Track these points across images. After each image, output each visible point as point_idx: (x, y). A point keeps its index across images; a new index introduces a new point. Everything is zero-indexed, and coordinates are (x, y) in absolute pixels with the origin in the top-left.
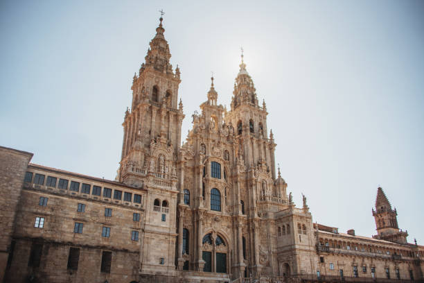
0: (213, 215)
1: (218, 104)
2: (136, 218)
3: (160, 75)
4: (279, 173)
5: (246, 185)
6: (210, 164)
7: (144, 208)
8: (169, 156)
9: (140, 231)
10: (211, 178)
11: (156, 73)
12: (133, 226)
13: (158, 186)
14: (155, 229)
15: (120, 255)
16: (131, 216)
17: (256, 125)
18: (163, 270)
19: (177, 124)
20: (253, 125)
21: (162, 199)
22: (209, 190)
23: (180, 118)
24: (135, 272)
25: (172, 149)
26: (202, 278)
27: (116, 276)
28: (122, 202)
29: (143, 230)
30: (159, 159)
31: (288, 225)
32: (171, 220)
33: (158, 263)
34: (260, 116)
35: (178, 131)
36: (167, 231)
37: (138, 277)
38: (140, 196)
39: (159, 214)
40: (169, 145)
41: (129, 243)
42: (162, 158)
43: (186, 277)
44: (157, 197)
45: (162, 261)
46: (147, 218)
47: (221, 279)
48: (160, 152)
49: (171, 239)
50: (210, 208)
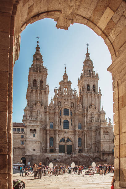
0: (64, 131)
1: (68, 81)
2: (22, 137)
3: (36, 73)
4: (102, 108)
5: (83, 116)
6: (63, 110)
7: (26, 133)
8: (42, 110)
9: (25, 141)
10: (63, 116)
11: (34, 73)
12: (21, 140)
13: (32, 124)
14: (31, 140)
15: (17, 149)
16: (20, 136)
17: (91, 87)
18: (35, 153)
19: (46, 95)
20: (89, 87)
21: (33, 129)
22: (63, 121)
23: (47, 92)
24: (23, 154)
25: (43, 107)
26: (52, 155)
27: (16, 156)
28: (16, 132)
29: (26, 141)
30: (37, 112)
31: (99, 132)
32: (37, 136)
33: (33, 151)
34: (94, 81)
35: (47, 98)
36: (36, 140)
37: (25, 156)
38: (24, 129)
39: (32, 134)
40: (42, 105)
41: (20, 145)
42: (39, 111)
43: (44, 155)
44: (31, 128)
45: (34, 150)
46: (27, 136)
47: (61, 155)
48: (38, 109)
49: (37, 142)
50: (63, 128)
